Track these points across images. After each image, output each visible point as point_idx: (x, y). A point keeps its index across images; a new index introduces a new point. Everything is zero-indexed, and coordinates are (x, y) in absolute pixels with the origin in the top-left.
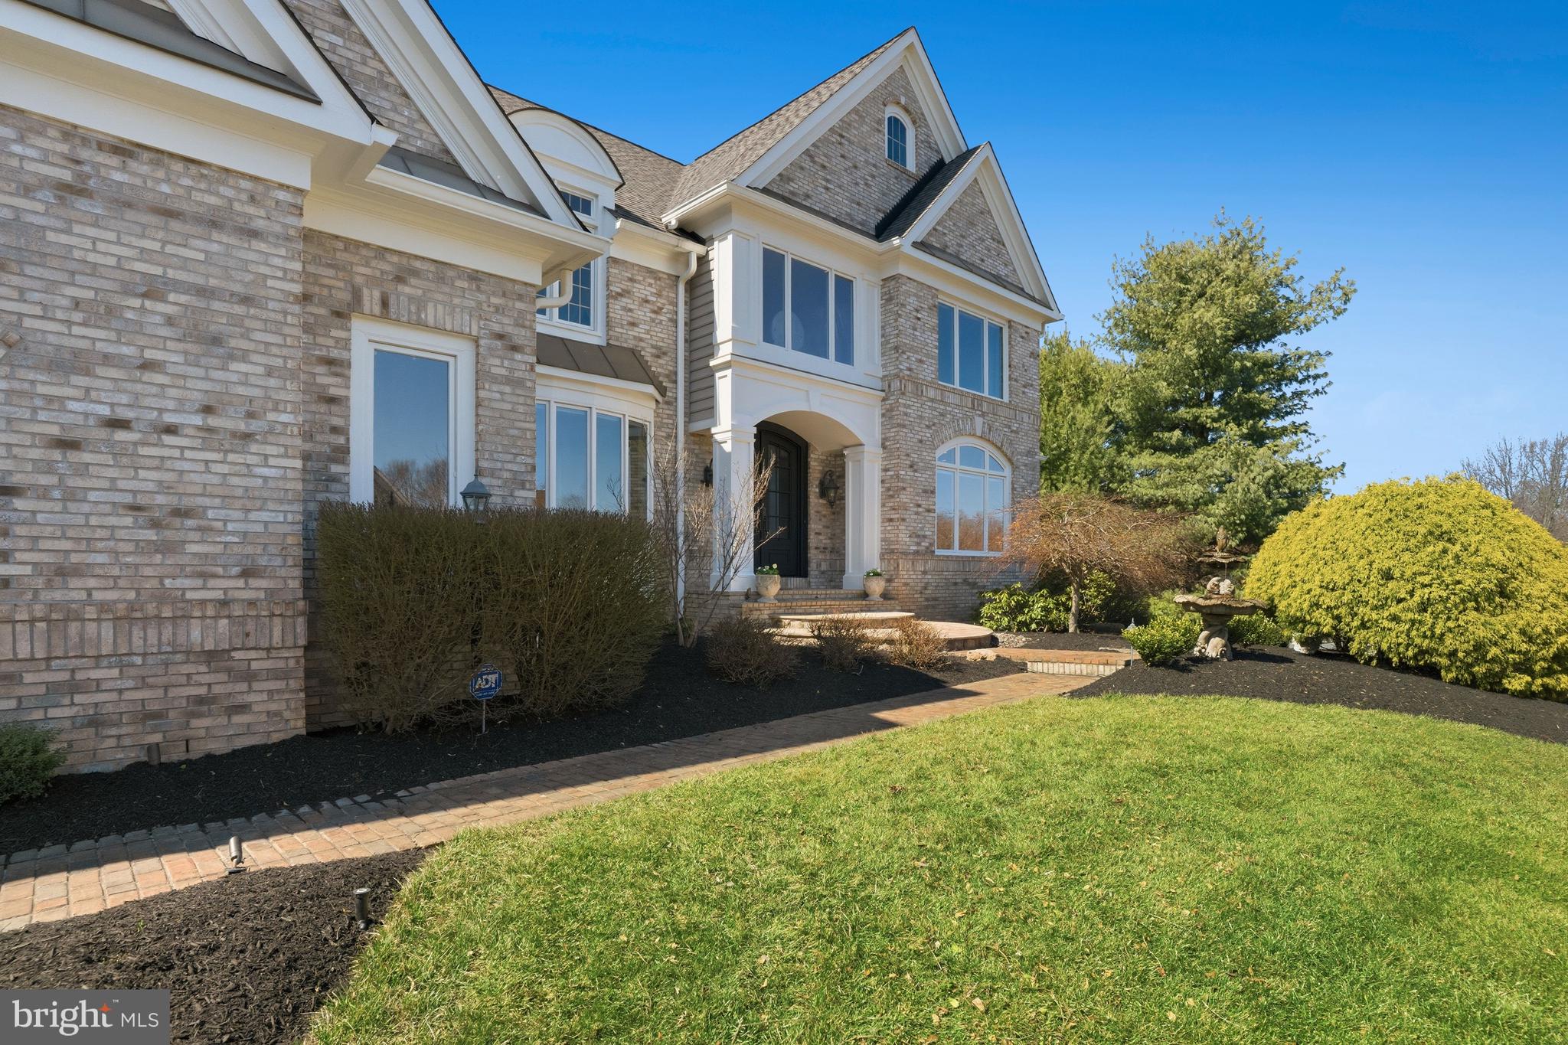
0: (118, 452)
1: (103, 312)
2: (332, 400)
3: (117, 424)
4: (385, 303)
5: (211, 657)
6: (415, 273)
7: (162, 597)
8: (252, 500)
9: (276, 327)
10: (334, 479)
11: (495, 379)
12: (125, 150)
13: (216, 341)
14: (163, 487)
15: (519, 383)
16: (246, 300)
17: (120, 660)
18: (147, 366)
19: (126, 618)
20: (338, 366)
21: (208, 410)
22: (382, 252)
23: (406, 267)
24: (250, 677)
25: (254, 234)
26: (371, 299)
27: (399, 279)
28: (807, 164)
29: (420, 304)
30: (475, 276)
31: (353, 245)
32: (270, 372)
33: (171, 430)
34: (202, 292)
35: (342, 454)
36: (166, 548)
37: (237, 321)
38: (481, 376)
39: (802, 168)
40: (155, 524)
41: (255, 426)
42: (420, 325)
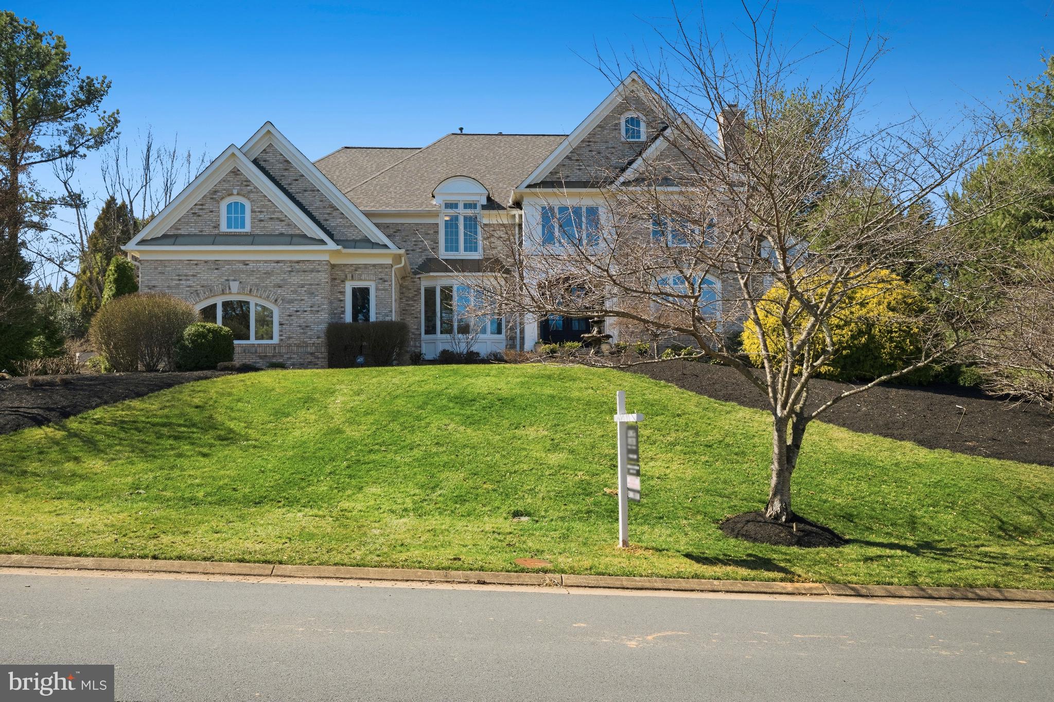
0: (298, 317)
1: (295, 292)
2: (341, 301)
3: (297, 311)
4: (352, 276)
5: (312, 354)
6: (360, 268)
7: (304, 342)
8: (319, 323)
9: (323, 289)
10: (342, 318)
11: (380, 290)
12: (298, 262)
13: (313, 293)
14: (304, 322)
15: (387, 290)
16: (318, 285)
17: (297, 353)
18: (302, 300)
19: (298, 346)
20: (343, 293)
21: (311, 307)
22: (351, 265)
23: (357, 267)
24: (318, 358)
25: (319, 271)
26: (349, 276)
27: (356, 270)
28: (567, 162)
29: (360, 275)
30: (374, 265)
31: (345, 265)
32: (322, 298)
33: (306, 311)
34: (311, 285)
35: (343, 312)
36: (305, 333)
37: (316, 289)
38: (377, 289)
39: (564, 165)
40: (303, 329)
41: (319, 309)
42: (361, 280)
